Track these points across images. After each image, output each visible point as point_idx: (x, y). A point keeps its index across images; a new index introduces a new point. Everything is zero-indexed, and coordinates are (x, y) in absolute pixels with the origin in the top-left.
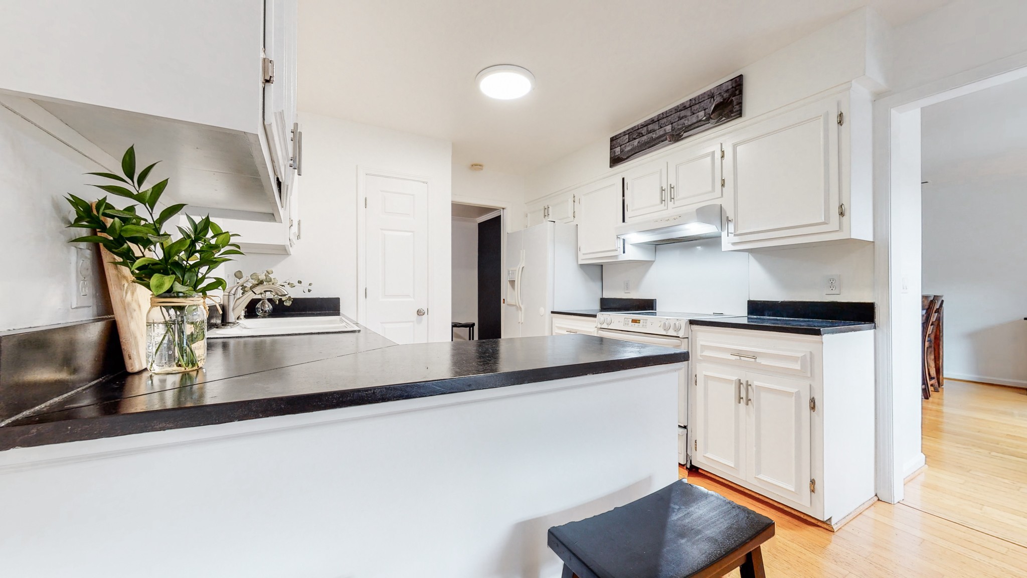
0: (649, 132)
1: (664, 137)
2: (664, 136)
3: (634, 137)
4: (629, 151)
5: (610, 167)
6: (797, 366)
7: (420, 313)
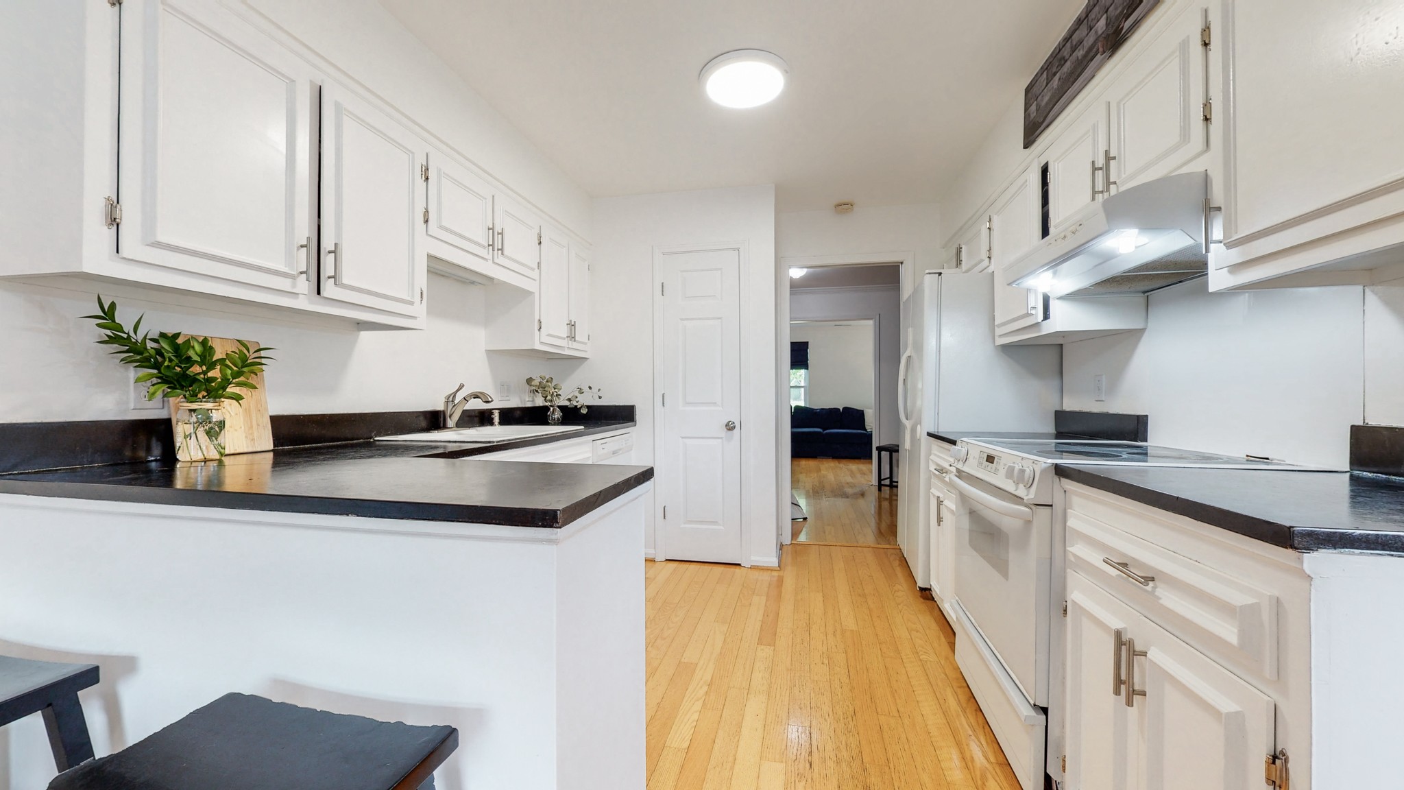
0: (1074, 49)
1: (1095, 50)
2: (1094, 47)
3: (1054, 70)
4: (1047, 104)
5: (1024, 148)
6: (1229, 632)
7: (730, 427)
